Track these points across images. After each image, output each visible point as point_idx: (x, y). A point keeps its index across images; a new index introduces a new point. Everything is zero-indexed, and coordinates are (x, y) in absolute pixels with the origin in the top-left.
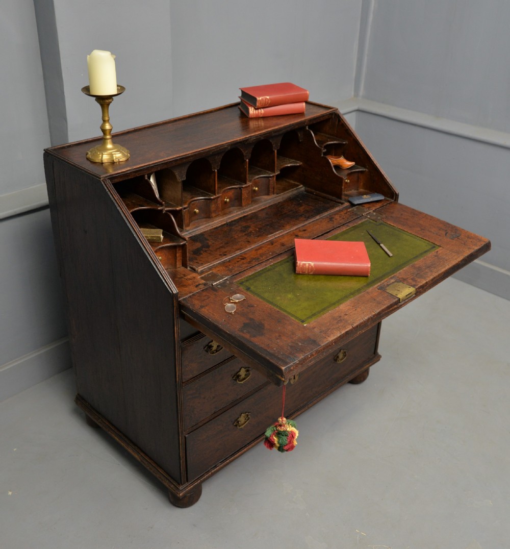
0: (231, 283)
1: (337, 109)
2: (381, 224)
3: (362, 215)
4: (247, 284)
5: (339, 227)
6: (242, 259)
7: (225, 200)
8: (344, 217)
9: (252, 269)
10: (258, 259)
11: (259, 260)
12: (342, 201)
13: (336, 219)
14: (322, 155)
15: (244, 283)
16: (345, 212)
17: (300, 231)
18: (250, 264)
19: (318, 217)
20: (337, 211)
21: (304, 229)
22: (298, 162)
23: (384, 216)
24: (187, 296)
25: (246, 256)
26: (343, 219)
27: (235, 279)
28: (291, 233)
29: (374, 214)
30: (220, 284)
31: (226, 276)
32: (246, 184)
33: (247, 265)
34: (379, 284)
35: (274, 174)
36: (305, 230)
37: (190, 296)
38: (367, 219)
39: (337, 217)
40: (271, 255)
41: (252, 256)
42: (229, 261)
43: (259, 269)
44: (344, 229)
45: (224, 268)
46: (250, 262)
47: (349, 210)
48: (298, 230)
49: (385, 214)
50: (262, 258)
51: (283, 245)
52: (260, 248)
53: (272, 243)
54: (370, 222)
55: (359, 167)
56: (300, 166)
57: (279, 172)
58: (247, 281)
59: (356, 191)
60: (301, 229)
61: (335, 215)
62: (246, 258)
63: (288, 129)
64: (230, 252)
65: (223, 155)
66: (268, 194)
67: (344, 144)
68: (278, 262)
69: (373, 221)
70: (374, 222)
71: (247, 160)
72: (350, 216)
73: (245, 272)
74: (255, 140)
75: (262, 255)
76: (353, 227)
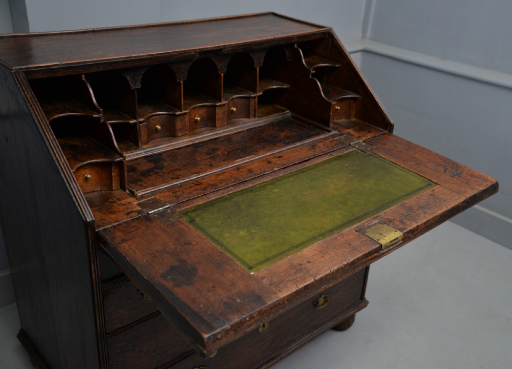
0: (173, 213)
1: (332, 29)
2: (370, 155)
3: (350, 145)
4: (193, 215)
5: (319, 156)
6: (196, 185)
7: (196, 118)
8: (329, 146)
9: (204, 197)
10: (216, 185)
11: (217, 187)
12: (329, 129)
13: (319, 147)
14: (311, 77)
15: (189, 214)
16: (331, 140)
17: (275, 157)
18: (204, 191)
19: (298, 144)
20: (322, 138)
21: (280, 155)
22: (285, 84)
23: (375, 147)
24: (109, 226)
25: (202, 181)
26: (328, 147)
27: (180, 207)
28: (264, 159)
29: (364, 144)
30: (159, 213)
31: (169, 203)
32: (221, 102)
33: (200, 192)
34: (358, 224)
35: (255, 95)
36: (280, 157)
37: (114, 226)
38: (354, 149)
39: (321, 145)
40: (233, 182)
41: (210, 182)
42: (181, 186)
43: (213, 197)
44: (326, 158)
45: (171, 194)
46: (205, 189)
47: (335, 139)
48: (272, 156)
49: (376, 145)
50: (220, 185)
51: (250, 171)
52: (223, 173)
53: (238, 168)
54: (357, 153)
55: (351, 93)
56: (287, 89)
57: (261, 93)
58: (194, 211)
59: (347, 120)
60: (277, 155)
61: (319, 142)
62: (201, 183)
63: (272, 43)
64: (184, 176)
65: (191, 64)
66: (248, 116)
67: (336, 67)
68: (239, 191)
69: (362, 151)
70: (363, 153)
71: (222, 75)
72: (336, 144)
73: (195, 200)
74: (230, 51)
75: (221, 181)
76: (337, 157)
